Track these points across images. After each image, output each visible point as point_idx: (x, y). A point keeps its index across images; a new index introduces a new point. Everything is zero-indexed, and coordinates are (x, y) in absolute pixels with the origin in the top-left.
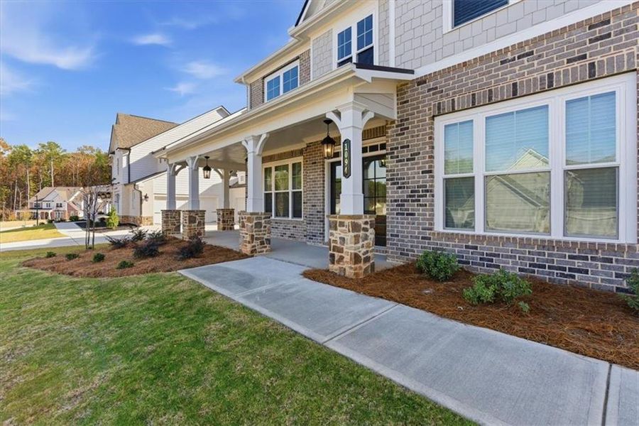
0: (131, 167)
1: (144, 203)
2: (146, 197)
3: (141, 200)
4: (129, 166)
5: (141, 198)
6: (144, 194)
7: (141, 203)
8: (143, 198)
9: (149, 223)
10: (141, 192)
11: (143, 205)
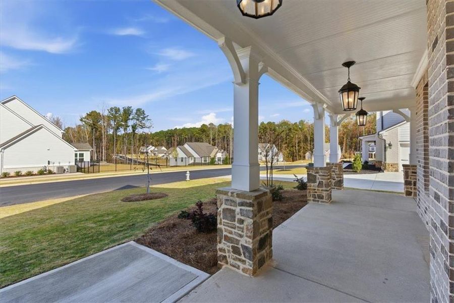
0: (384, 118)
1: (388, 150)
2: (390, 145)
3: (385, 148)
4: (382, 117)
5: (385, 145)
6: (387, 142)
7: (385, 151)
8: (387, 145)
9: (394, 169)
10: (385, 140)
11: (387, 153)
